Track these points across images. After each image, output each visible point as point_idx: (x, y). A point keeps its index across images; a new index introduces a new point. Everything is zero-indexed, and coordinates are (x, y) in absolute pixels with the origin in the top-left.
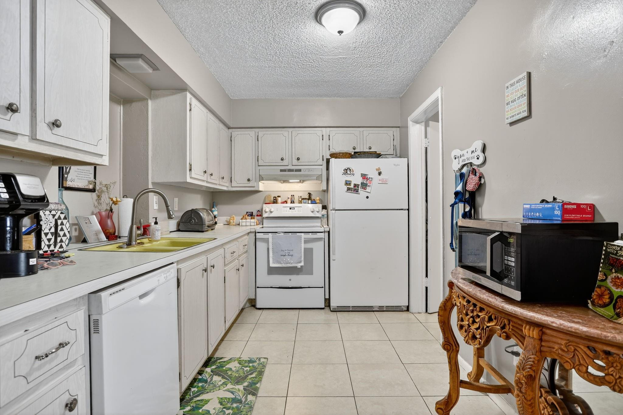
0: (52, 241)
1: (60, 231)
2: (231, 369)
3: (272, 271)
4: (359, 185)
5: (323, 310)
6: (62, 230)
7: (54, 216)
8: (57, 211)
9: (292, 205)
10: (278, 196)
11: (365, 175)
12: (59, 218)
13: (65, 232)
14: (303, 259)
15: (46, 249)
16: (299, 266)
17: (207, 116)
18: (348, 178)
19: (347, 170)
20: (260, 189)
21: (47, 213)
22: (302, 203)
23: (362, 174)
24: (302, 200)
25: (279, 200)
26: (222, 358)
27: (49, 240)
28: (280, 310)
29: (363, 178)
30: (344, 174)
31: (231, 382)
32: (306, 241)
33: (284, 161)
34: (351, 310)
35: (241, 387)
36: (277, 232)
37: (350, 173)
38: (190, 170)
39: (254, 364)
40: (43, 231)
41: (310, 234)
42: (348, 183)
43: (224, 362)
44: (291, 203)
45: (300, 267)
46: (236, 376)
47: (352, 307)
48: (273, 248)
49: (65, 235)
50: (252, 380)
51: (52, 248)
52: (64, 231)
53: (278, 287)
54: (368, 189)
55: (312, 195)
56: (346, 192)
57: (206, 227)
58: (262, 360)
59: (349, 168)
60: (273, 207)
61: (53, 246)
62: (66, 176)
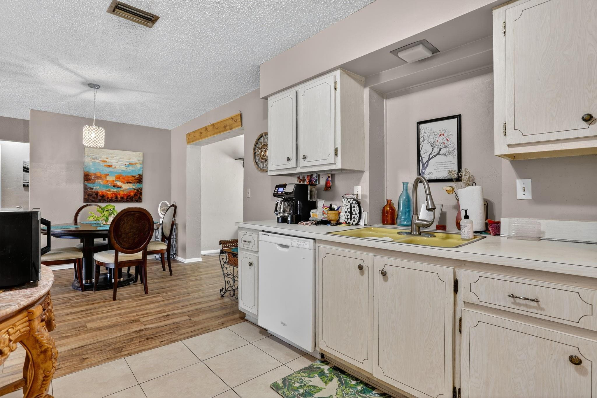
6: (354, 210)
7: (349, 202)
8: (351, 199)
12: (352, 203)
15: (346, 220)
21: (346, 200)
38: (506, 133)
40: (344, 210)
61: (350, 220)
62: (423, 171)
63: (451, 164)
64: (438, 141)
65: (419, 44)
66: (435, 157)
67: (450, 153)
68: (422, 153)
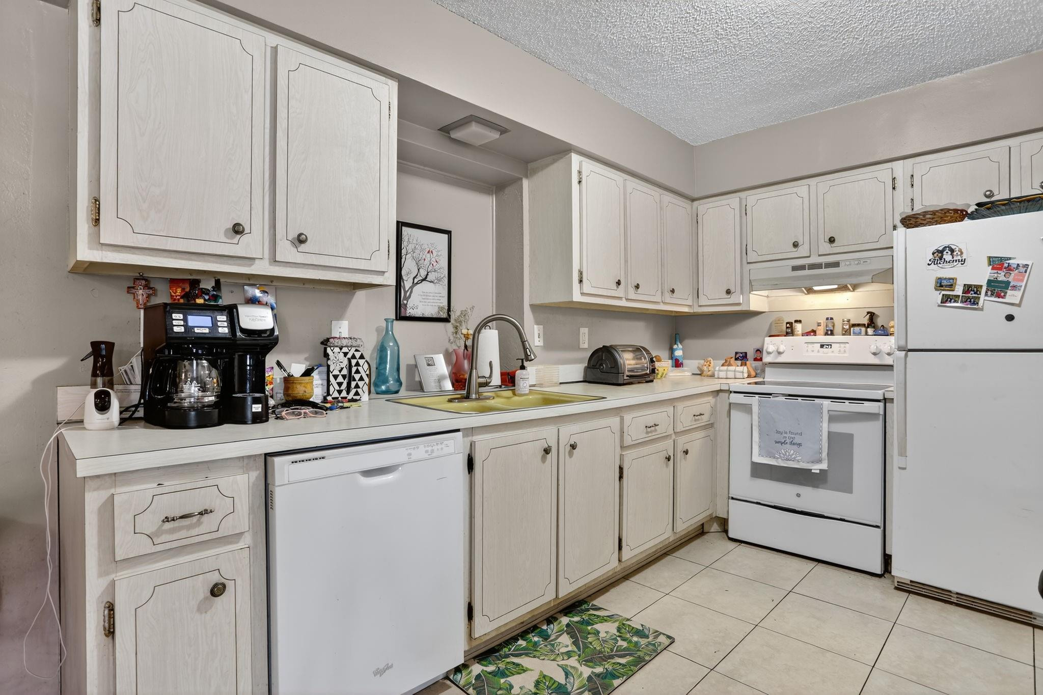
0: (344, 386)
1: (355, 373)
2: (597, 633)
3: (759, 471)
4: (981, 286)
5: (877, 579)
6: (357, 372)
7: (346, 354)
8: (350, 349)
9: (829, 339)
10: (796, 321)
11: (1002, 259)
12: (354, 357)
13: (361, 376)
14: (824, 454)
15: (336, 395)
16: (816, 468)
17: (625, 187)
18: (946, 272)
19: (942, 252)
20: (753, 307)
21: (337, 350)
22: (850, 335)
23: (990, 258)
24: (851, 328)
25: (798, 327)
26: (599, 609)
27: (340, 384)
28: (776, 553)
29: (993, 269)
30: (934, 262)
31: (579, 656)
32: (834, 418)
33: (800, 248)
34: (954, 600)
35: (586, 671)
36: (770, 394)
37: (953, 258)
38: (581, 281)
39: (640, 640)
40: (332, 373)
41: (847, 402)
42: (945, 283)
43: (598, 616)
44: (826, 334)
45: (818, 471)
46: (595, 648)
47: (957, 593)
48: (759, 426)
49: (361, 379)
50: (614, 669)
51: (344, 394)
52: (360, 373)
53: (773, 504)
54: (1012, 296)
55: (878, 316)
56: (939, 306)
57: (625, 378)
58: (662, 639)
59: (948, 247)
60: (782, 343)
61: (346, 392)
62: (405, 302)
63: (440, 297)
64: (425, 260)
65: (471, 121)
66: (421, 282)
67: (439, 280)
68: (403, 272)
